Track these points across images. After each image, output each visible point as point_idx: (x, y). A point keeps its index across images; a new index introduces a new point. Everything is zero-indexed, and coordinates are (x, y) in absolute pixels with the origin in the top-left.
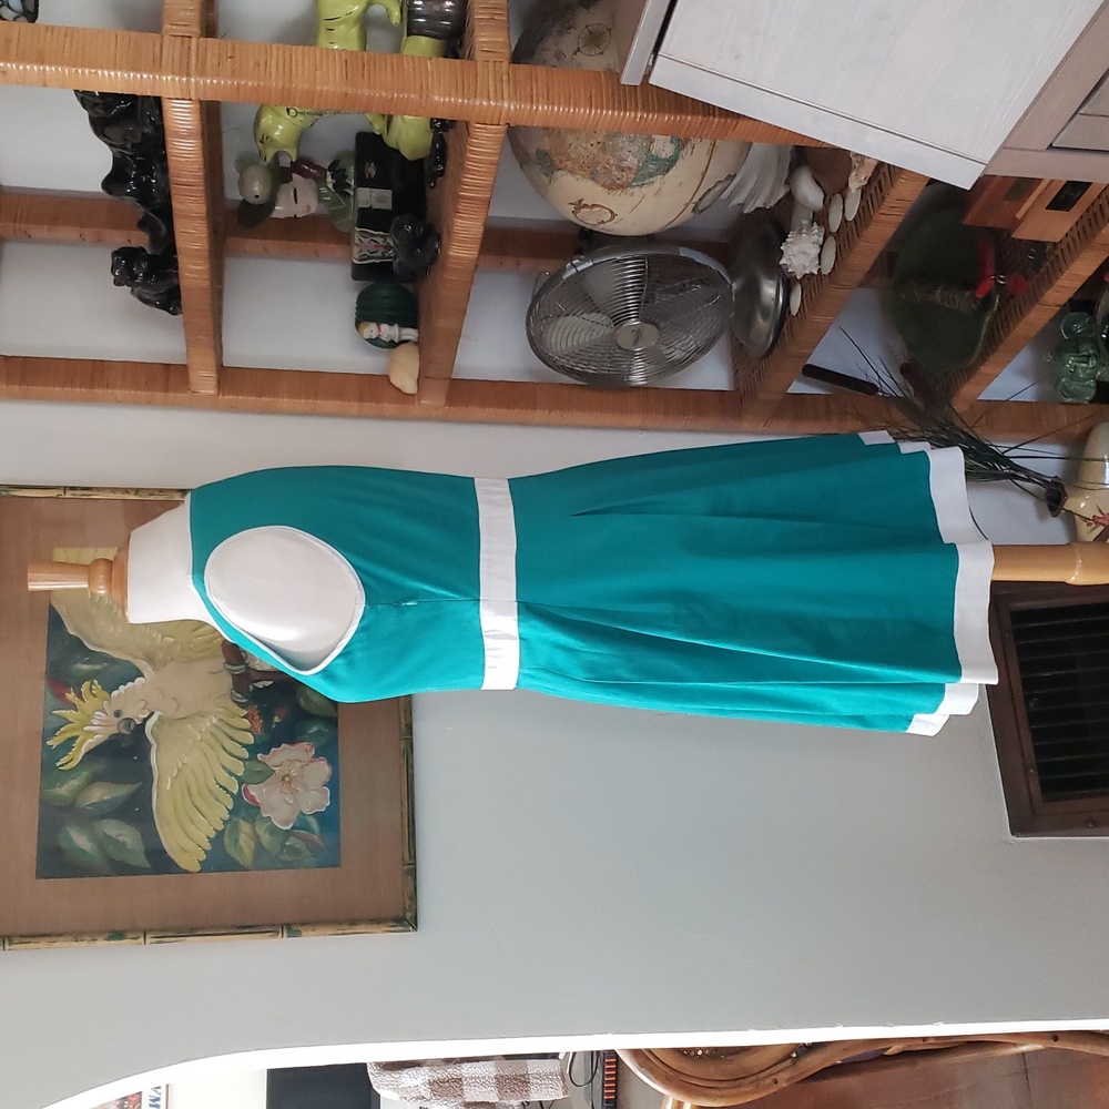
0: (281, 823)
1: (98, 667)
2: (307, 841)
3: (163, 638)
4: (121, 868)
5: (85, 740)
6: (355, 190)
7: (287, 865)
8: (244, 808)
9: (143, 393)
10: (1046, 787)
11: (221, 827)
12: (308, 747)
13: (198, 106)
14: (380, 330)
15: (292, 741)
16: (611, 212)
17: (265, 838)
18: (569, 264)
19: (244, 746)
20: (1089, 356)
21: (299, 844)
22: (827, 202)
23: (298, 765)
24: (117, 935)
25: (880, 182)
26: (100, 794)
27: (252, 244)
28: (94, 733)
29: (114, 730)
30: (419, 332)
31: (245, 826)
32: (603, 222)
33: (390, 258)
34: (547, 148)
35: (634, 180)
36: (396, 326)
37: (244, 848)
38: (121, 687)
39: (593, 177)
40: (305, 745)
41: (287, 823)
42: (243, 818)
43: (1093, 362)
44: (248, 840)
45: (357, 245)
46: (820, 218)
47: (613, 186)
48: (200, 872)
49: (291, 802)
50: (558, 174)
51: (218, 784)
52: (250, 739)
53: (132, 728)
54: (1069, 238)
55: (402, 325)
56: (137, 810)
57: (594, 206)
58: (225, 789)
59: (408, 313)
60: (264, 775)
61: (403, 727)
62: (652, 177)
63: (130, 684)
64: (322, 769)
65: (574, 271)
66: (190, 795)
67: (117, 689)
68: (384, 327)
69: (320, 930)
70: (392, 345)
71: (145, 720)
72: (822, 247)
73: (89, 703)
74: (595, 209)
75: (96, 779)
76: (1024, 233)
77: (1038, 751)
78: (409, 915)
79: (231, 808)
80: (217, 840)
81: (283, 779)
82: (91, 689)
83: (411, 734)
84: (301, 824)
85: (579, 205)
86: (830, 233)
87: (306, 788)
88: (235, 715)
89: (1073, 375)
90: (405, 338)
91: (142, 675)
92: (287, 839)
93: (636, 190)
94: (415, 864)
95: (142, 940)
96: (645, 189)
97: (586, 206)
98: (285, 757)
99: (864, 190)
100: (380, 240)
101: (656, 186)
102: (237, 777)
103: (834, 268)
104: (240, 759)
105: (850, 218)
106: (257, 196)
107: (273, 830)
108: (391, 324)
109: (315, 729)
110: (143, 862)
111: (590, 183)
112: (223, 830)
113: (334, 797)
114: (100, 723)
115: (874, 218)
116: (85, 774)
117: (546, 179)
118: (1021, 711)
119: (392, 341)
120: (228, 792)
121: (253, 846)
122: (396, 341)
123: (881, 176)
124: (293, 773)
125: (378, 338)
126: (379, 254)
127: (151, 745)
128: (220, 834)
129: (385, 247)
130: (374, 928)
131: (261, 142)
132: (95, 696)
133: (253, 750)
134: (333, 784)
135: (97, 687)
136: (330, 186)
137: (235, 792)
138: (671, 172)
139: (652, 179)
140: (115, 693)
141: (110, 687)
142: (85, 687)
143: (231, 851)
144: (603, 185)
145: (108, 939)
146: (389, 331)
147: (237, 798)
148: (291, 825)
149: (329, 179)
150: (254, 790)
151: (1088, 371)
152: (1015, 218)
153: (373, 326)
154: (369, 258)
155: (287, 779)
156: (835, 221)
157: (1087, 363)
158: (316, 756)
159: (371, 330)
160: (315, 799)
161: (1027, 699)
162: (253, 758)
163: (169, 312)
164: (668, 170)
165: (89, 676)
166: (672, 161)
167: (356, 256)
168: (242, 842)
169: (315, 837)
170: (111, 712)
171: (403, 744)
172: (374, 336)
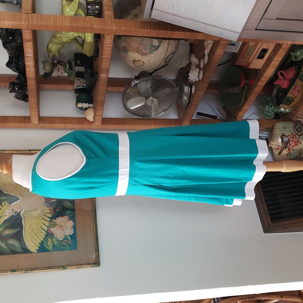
0: (60, 238)
1: (7, 198)
2: (67, 243)
3: (25, 189)
4: (14, 252)
5: (3, 218)
6: (74, 68)
7: (62, 250)
8: (49, 234)
9: (18, 124)
10: (272, 219)
11: (43, 240)
12: (67, 217)
13: (32, 31)
14: (83, 105)
15: (62, 216)
16: (143, 62)
17: (55, 243)
18: (133, 82)
19: (49, 217)
20: (272, 106)
21: (65, 244)
22: (200, 62)
23: (64, 222)
24: (14, 271)
25: (213, 51)
26: (8, 232)
27: (47, 86)
28: (6, 216)
29: (11, 214)
30: (93, 105)
31: (50, 240)
32: (141, 66)
33: (85, 86)
34: (125, 45)
35: (149, 52)
36: (87, 103)
37: (50, 246)
38: (14, 203)
39: (138, 52)
41: (62, 238)
42: (49, 238)
43: (273, 108)
44: (51, 243)
45: (76, 83)
46: (198, 66)
47: (143, 54)
48: (37, 252)
49: (63, 232)
50: (128, 52)
51: (41, 228)
52: (50, 216)
53: (17, 214)
54: (263, 67)
55: (89, 103)
56: (19, 236)
57: (138, 61)
58: (43, 229)
59: (90, 100)
60: (55, 225)
61: (94, 210)
62: (153, 51)
63: (16, 202)
64: (71, 223)
65: (134, 84)
66: (34, 231)
67: (12, 203)
68: (84, 104)
69: (72, 267)
70: (86, 109)
71: (20, 211)
72: (199, 73)
73: (5, 207)
74: (139, 62)
75: (7, 228)
76: (252, 66)
77: (269, 210)
78: (97, 262)
79: (45, 234)
80: (42, 243)
81: (60, 226)
82: (5, 204)
83: (96, 212)
84: (66, 238)
85: (135, 61)
86: (201, 69)
87: (67, 228)
88: (46, 209)
89: (268, 111)
90: (89, 107)
91: (19, 199)
92: (62, 243)
93: (149, 55)
94: (98, 248)
95: (21, 272)
96: (152, 55)
97: (136, 61)
98: (60, 220)
99: (209, 54)
100: (82, 81)
101: (155, 54)
102: (47, 226)
103: (203, 78)
104: (47, 221)
105: (206, 63)
106: (48, 70)
107: (58, 240)
108: (86, 103)
109: (68, 212)
110: (21, 250)
111: (137, 54)
112: (43, 241)
113: (75, 230)
114: (8, 213)
115: (212, 61)
116: (4, 227)
117: (125, 54)
118: (263, 200)
119: (86, 108)
120: (44, 230)
121: (52, 245)
122: (87, 108)
123: (213, 50)
124: (63, 224)
125: (82, 107)
126: (82, 85)
127: (22, 218)
128: (42, 242)
129: (83, 83)
130: (87, 266)
131: (49, 52)
132: (6, 205)
133: (51, 218)
134: (74, 227)
135: (6, 203)
136: (68, 67)
137: (46, 230)
138: (158, 50)
139: (153, 52)
140: (12, 204)
141: (10, 203)
142: (3, 203)
143: (46, 247)
144: (141, 54)
145: (11, 272)
146: (85, 105)
147: (47, 232)
148: (63, 239)
149: (67, 65)
150: (52, 229)
151: (272, 110)
152: (249, 62)
153: (81, 104)
154: (79, 87)
155: (61, 226)
156: (202, 66)
157: (271, 107)
158: (69, 220)
159: (80, 105)
160: (69, 231)
161: (264, 196)
162: (51, 221)
163: (25, 101)
164: (157, 50)
165: (4, 200)
166: (158, 47)
167: (76, 86)
168: (49, 244)
169: (70, 242)
170: (11, 209)
171: (94, 215)
172: (81, 107)
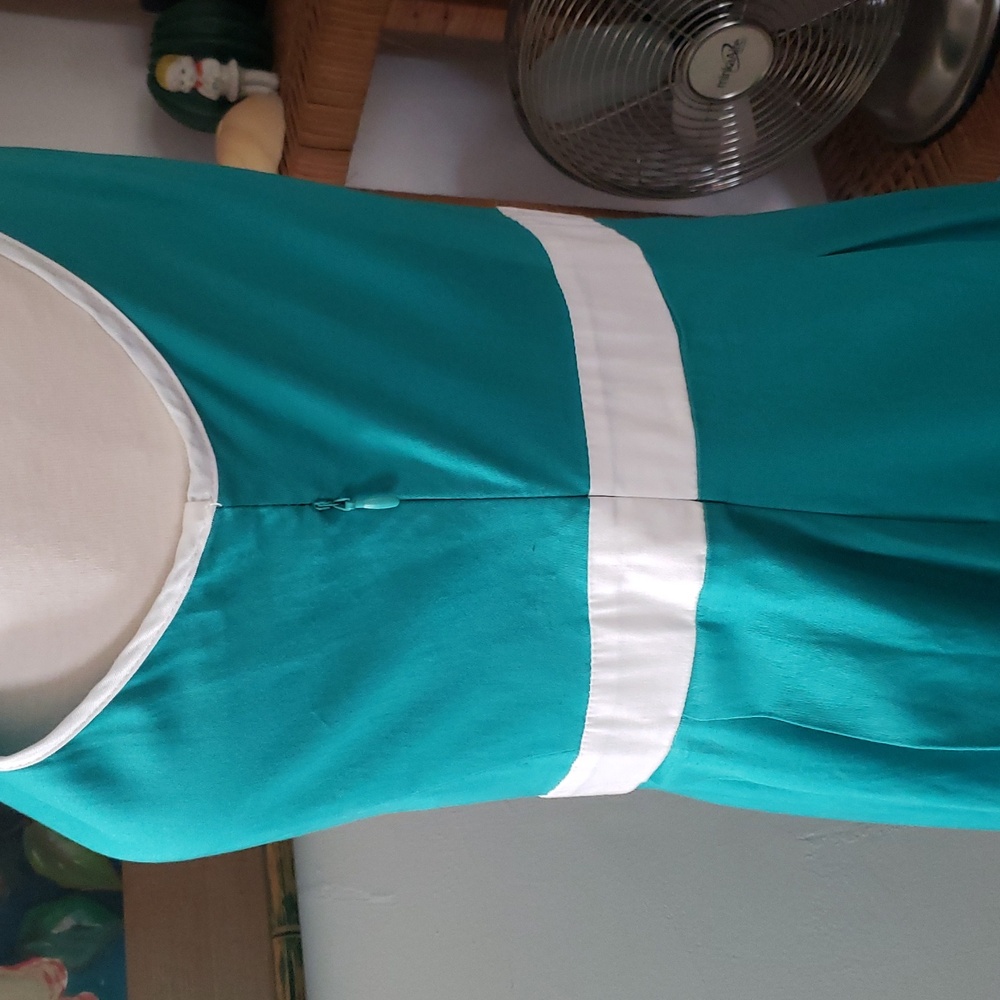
12: (51, 970)
14: (199, 70)
15: (12, 958)
30: (280, 77)
36: (233, 64)
40: (46, 965)
55: (247, 63)
59: (256, 49)
61: (277, 905)
68: (210, 65)
70: (223, 104)
83: (297, 921)
90: (247, 89)
108: (223, 60)
109: (67, 923)
119: (222, 100)
153: (186, 62)
158: (72, 990)
159: (178, 73)
171: (279, 947)
172: (187, 85)
